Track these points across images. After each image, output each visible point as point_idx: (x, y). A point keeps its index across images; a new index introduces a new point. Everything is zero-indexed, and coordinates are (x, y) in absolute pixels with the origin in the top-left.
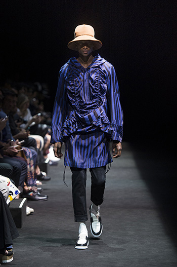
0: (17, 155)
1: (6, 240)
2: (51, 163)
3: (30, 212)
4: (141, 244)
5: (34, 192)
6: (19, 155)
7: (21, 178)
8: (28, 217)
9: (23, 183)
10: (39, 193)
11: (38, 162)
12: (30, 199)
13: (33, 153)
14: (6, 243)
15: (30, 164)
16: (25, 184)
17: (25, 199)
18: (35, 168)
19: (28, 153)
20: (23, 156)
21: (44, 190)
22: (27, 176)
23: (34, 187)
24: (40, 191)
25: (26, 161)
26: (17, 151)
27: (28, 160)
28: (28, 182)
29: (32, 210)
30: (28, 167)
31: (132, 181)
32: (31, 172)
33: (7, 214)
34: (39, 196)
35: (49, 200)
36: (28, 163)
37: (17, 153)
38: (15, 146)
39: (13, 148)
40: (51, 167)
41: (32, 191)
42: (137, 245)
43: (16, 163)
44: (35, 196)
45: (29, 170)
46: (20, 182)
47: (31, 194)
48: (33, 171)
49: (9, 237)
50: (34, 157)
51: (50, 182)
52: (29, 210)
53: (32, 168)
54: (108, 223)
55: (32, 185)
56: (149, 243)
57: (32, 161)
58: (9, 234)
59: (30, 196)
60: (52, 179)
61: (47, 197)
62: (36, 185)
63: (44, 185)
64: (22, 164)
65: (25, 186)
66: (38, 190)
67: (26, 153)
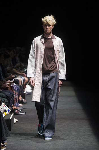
0: (8, 89)
1: (3, 138)
2: (27, 93)
3: (16, 122)
4: (80, 140)
5: (18, 110)
6: (9, 89)
7: (10, 102)
8: (14, 124)
9: (11, 104)
10: (21, 111)
11: (20, 93)
12: (16, 114)
13: (17, 88)
14: (3, 139)
15: (15, 94)
16: (13, 106)
17: (13, 114)
18: (19, 96)
19: (14, 87)
20: (12, 89)
21: (23, 109)
22: (14, 101)
23: (18, 107)
24: (21, 109)
25: (13, 92)
26: (8, 86)
27: (15, 91)
28: (15, 104)
29: (17, 120)
30: (15, 95)
31: (73, 104)
32: (16, 98)
33: (3, 123)
34: (21, 112)
35: (27, 114)
36: (15, 93)
37: (8, 88)
38: (7, 84)
39: (6, 85)
40: (27, 96)
41: (17, 109)
42: (77, 140)
43: (8, 93)
44: (18, 112)
45: (15, 98)
46: (10, 104)
47: (16, 111)
48: (17, 98)
49: (4, 136)
50: (18, 90)
51: (27, 104)
52: (15, 120)
53: (17, 96)
54: (60, 128)
55: (17, 106)
56: (84, 139)
57: (17, 92)
58: (5, 134)
59: (15, 112)
60: (28, 103)
61: (25, 113)
62: (19, 106)
63: (23, 106)
64: (11, 94)
65: (13, 107)
66: (20, 109)
67: (13, 88)
